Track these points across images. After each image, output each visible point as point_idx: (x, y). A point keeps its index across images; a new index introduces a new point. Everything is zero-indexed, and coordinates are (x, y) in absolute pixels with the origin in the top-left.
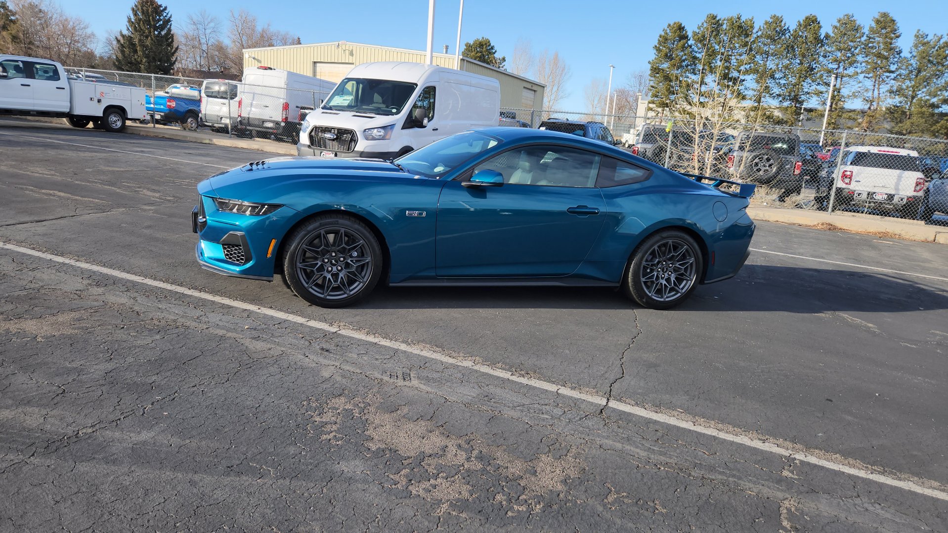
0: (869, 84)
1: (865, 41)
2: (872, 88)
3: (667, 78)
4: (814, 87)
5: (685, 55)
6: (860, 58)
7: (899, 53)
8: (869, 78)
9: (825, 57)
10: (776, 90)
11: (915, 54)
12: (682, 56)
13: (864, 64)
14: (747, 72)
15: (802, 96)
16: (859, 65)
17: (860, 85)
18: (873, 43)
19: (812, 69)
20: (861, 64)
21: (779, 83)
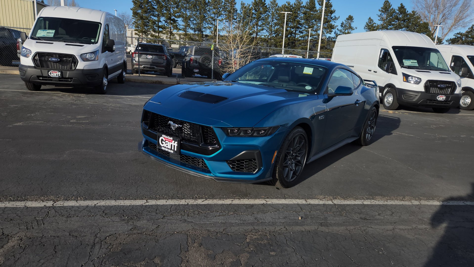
0: (227, 24)
1: (224, 5)
2: (228, 26)
3: (142, 18)
4: (207, 25)
5: (149, 6)
6: (223, 12)
7: (237, 11)
8: (227, 22)
9: (209, 11)
10: (192, 26)
11: (242, 12)
12: (147, 7)
13: (224, 15)
14: (179, 17)
15: (203, 29)
16: (223, 16)
17: (224, 25)
18: (227, 6)
19: (205, 17)
20: (223, 15)
21: (193, 22)
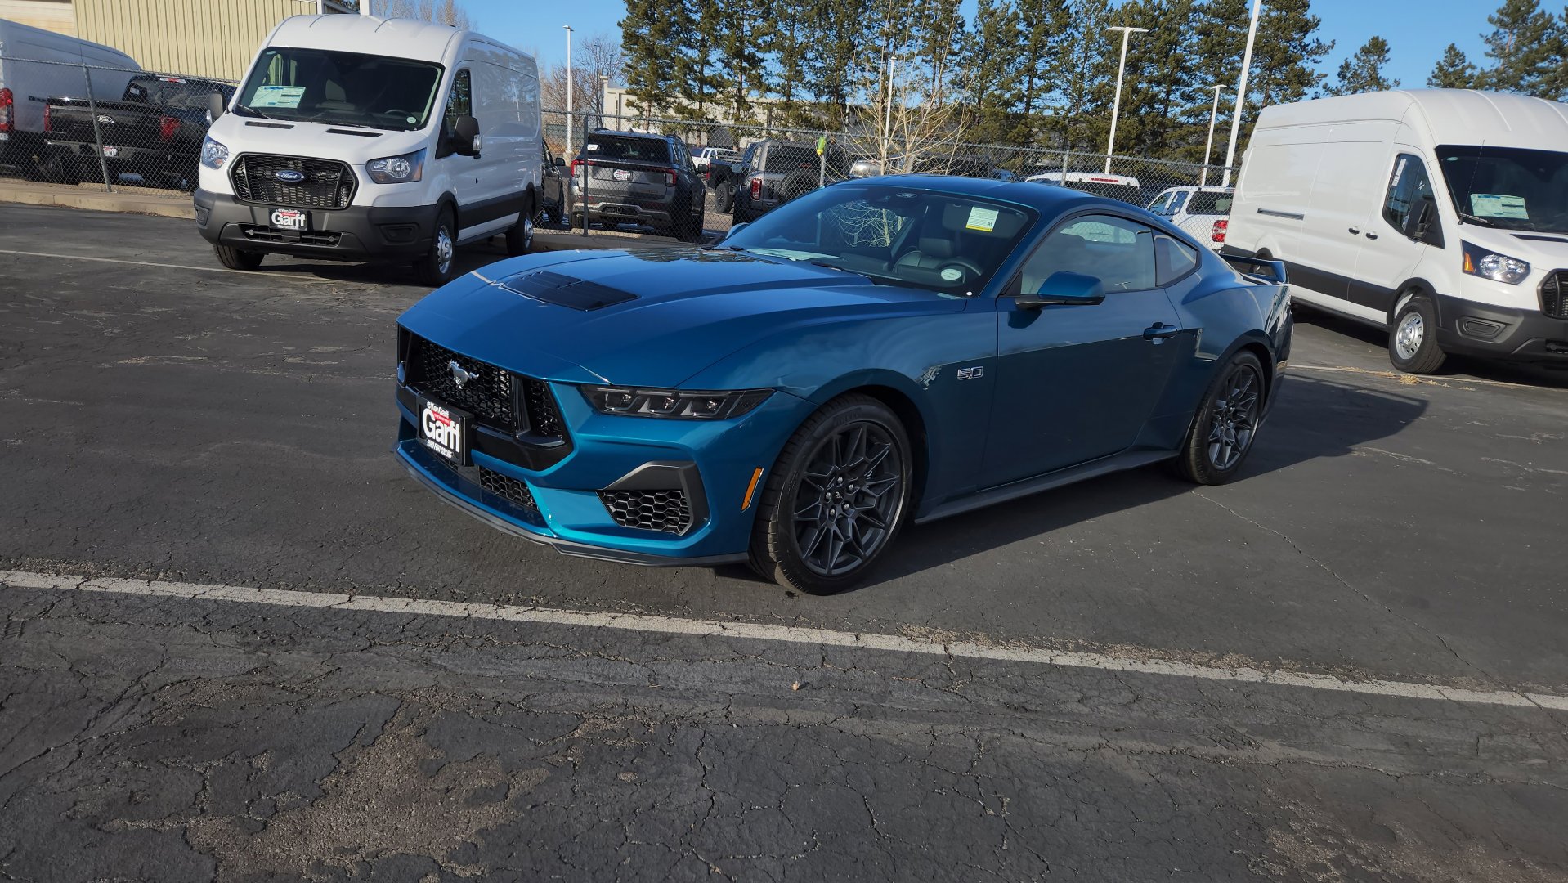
0: (927, 70)
1: (919, 6)
2: (931, 76)
3: (650, 52)
4: (859, 74)
5: (675, 14)
6: (914, 32)
7: (962, 25)
8: (926, 62)
9: (869, 27)
10: (809, 77)
11: (980, 28)
12: (670, 17)
13: (920, 41)
14: (769, 47)
15: (846, 88)
16: (914, 42)
17: (917, 72)
18: (929, 9)
19: (854, 46)
20: (917, 41)
21: (815, 66)
